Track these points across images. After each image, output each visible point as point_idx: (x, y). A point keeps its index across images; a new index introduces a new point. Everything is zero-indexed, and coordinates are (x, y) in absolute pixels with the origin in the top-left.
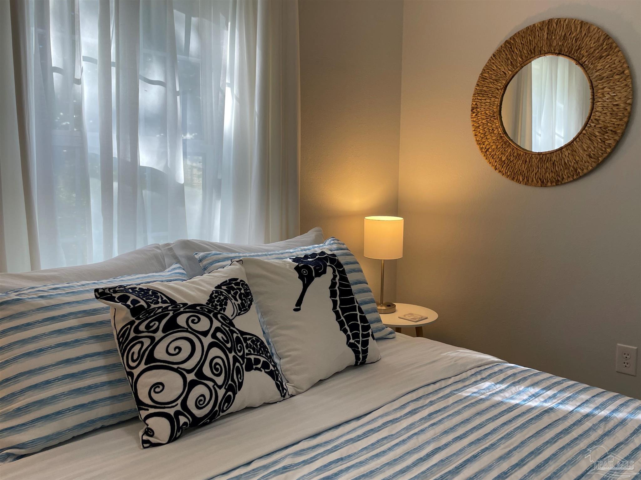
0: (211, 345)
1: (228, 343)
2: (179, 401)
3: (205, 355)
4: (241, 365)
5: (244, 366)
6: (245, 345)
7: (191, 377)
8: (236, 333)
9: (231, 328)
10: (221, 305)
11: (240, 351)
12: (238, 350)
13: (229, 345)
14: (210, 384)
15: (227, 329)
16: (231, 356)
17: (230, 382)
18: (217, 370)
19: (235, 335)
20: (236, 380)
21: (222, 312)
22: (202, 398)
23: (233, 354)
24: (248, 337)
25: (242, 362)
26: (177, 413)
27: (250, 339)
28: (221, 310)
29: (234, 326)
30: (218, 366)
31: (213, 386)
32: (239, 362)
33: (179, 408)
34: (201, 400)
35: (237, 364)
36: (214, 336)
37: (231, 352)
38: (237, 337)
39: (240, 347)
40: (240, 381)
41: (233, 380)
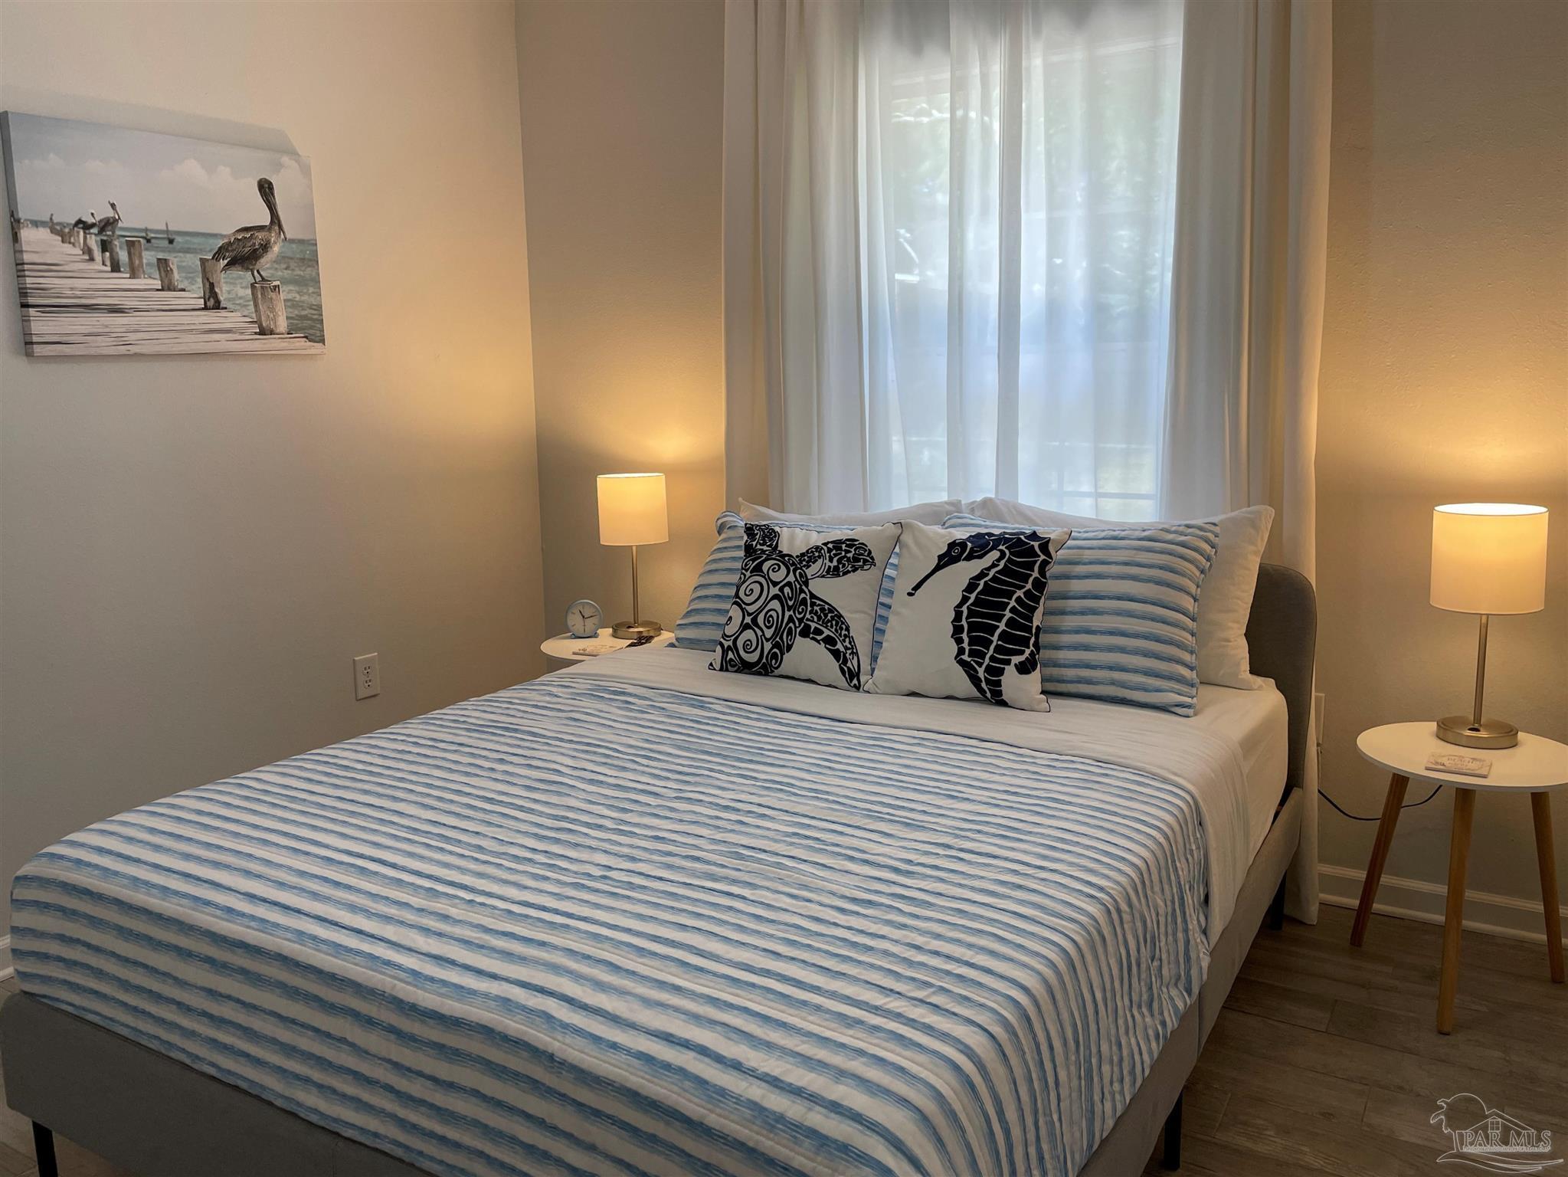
0: (775, 597)
1: (791, 600)
2: (733, 638)
3: (766, 604)
4: (796, 627)
5: (798, 630)
6: (809, 609)
7: (748, 620)
8: (805, 593)
9: (804, 587)
10: (808, 562)
11: (800, 613)
12: (798, 611)
13: (791, 603)
14: (759, 633)
15: (798, 586)
16: (787, 614)
17: (778, 639)
18: (769, 622)
19: (803, 595)
20: (785, 640)
21: (804, 569)
22: (748, 643)
23: (791, 613)
24: (818, 602)
25: (797, 625)
26: (729, 648)
27: (819, 605)
28: (804, 566)
29: (807, 587)
30: (771, 619)
31: (761, 636)
32: (794, 624)
33: (730, 643)
34: (748, 645)
35: (791, 625)
36: (781, 590)
37: (789, 610)
38: (805, 599)
39: (803, 609)
40: (790, 643)
41: (781, 638)
